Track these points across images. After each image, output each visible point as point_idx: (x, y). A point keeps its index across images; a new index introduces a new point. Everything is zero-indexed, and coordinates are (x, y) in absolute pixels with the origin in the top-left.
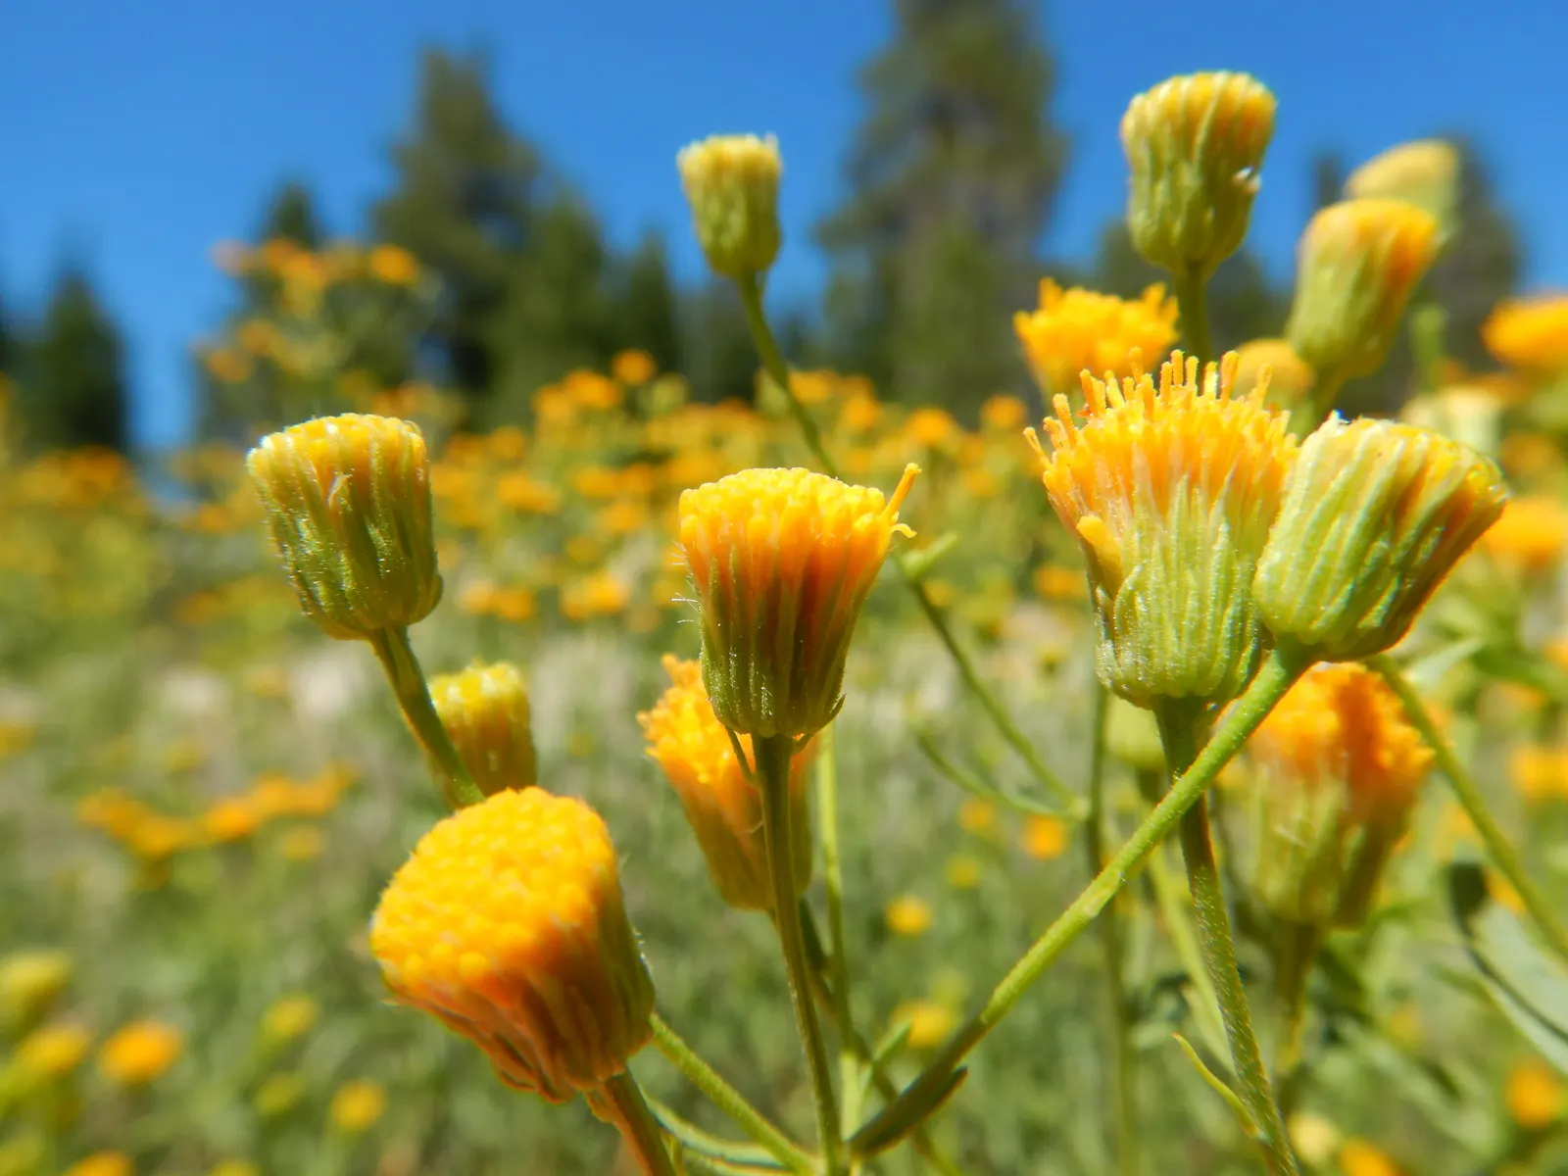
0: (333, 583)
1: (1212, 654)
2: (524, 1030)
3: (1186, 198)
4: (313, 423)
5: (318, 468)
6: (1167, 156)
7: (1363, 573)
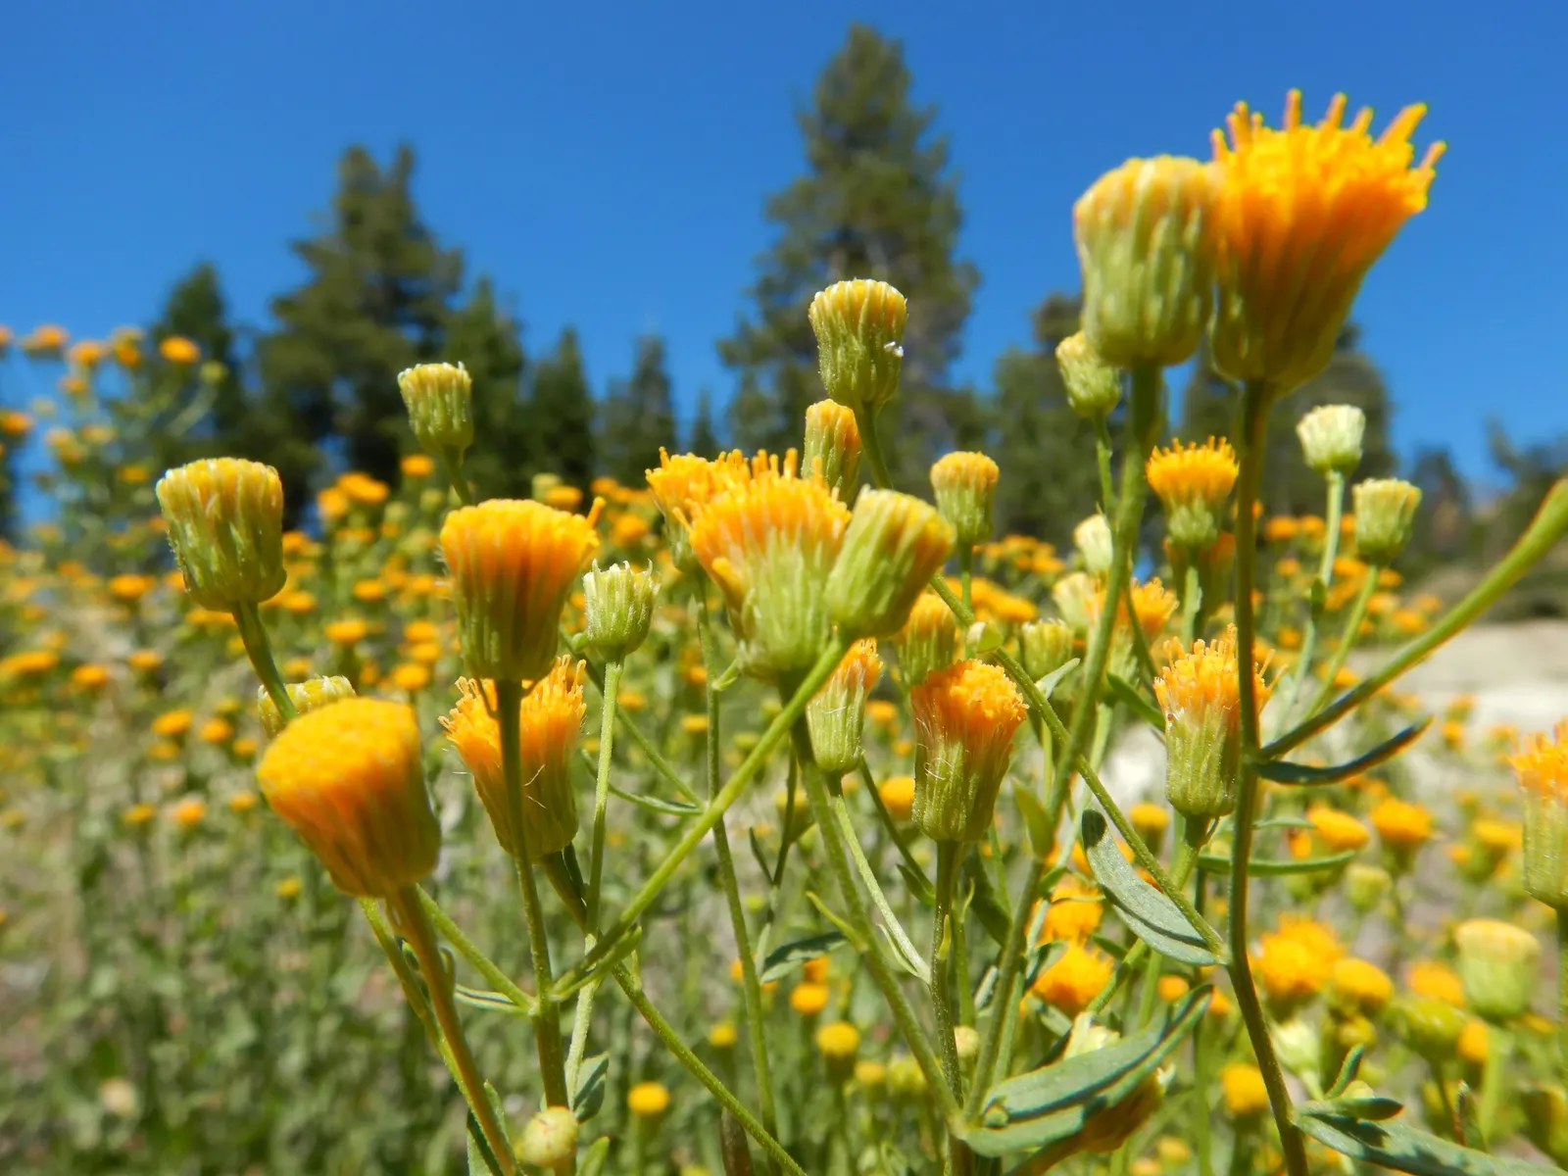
0: (204, 566)
1: (803, 638)
2: (353, 836)
3: (857, 358)
4: (201, 462)
5: (201, 490)
6: (842, 331)
7: (875, 581)
